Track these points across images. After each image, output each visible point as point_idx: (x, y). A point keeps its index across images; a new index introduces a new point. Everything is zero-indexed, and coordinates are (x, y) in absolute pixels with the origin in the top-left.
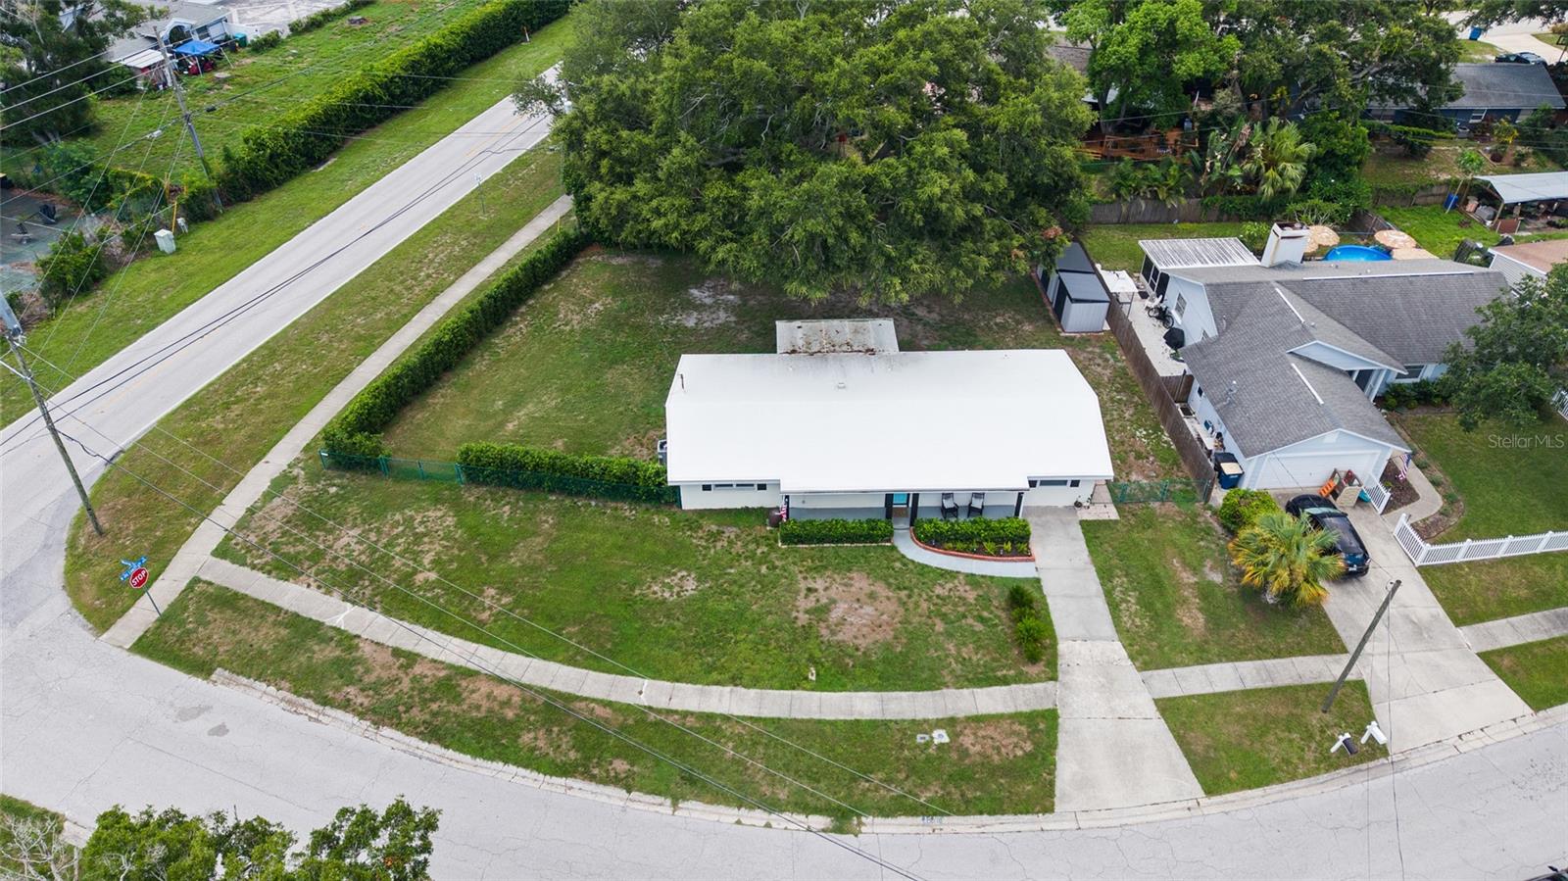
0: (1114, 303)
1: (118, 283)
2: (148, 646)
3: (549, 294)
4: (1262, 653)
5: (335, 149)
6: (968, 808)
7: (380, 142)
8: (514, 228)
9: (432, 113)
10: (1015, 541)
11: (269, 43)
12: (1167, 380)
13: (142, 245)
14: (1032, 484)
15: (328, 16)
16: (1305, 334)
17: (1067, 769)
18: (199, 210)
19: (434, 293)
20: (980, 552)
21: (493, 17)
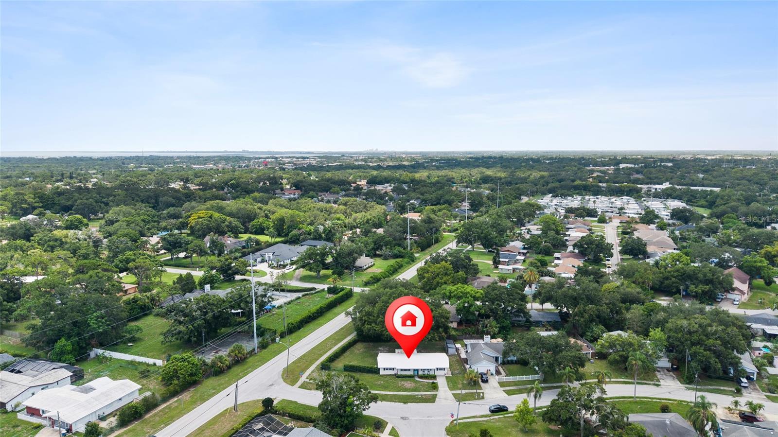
0: (457, 349)
1: (270, 347)
2: (302, 387)
3: (352, 348)
4: (469, 389)
5: (303, 326)
6: (423, 402)
7: (311, 325)
8: (343, 339)
9: (320, 320)
10: (434, 377)
11: (280, 307)
12: (463, 359)
13: (273, 341)
14: (437, 369)
15: (292, 301)
16: (484, 349)
17: (437, 400)
18: (282, 336)
19: (330, 349)
20: (428, 379)
21: (332, 301)
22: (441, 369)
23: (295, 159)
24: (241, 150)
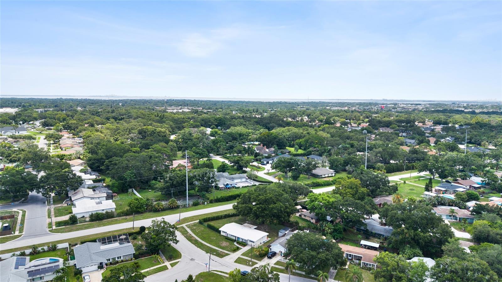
1: (199, 206)
10: (246, 245)
13: (203, 203)
14: (250, 241)
15: (248, 186)
17: (225, 257)
18: (212, 201)
20: (240, 245)
22: (252, 242)
23: (410, 105)
24: (382, 99)
